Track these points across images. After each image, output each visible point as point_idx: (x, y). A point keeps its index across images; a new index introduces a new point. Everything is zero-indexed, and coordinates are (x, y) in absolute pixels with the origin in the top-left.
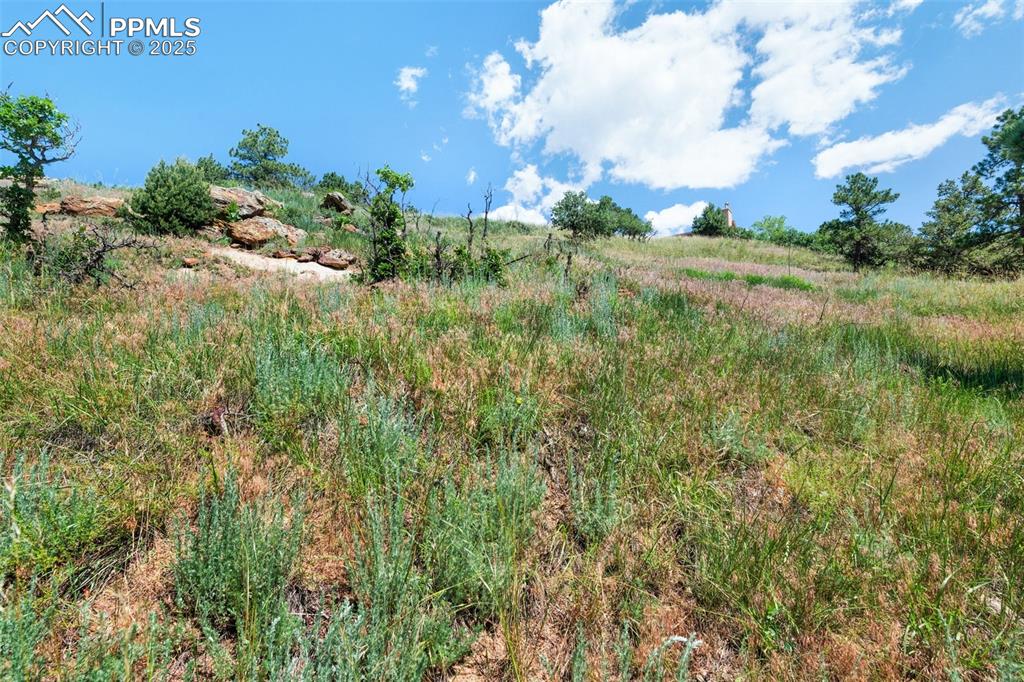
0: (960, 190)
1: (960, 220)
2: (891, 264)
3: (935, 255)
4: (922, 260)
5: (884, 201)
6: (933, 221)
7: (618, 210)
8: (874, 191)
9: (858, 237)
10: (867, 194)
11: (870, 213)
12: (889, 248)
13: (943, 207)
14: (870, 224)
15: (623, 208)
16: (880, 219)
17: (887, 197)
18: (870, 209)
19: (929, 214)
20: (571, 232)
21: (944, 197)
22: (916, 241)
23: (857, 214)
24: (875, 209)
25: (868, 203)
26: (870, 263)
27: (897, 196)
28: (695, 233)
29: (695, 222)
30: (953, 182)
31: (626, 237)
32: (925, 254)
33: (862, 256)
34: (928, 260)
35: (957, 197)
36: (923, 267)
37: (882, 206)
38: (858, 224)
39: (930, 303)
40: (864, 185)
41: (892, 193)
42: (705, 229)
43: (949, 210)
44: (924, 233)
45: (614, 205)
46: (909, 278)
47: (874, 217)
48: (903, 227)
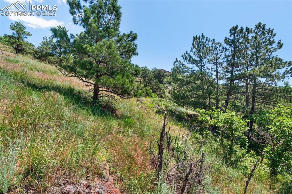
0: (48, 40)
1: (48, 48)
2: (29, 55)
3: (41, 56)
4: (37, 56)
5: (27, 35)
6: (41, 46)
8: (25, 30)
9: (18, 43)
10: (22, 30)
11: (22, 37)
12: (28, 50)
13: (44, 43)
14: (22, 40)
16: (26, 40)
17: (28, 34)
18: (23, 36)
19: (40, 44)
21: (44, 41)
22: (36, 50)
23: (18, 36)
24: (25, 36)
25: (22, 34)
26: (22, 53)
27: (31, 35)
30: (47, 38)
32: (38, 55)
33: (19, 50)
34: (39, 57)
35: (47, 42)
36: (38, 58)
37: (27, 36)
38: (18, 39)
39: (35, 68)
40: (21, 27)
41: (30, 34)
43: (45, 45)
44: (38, 49)
46: (31, 60)
47: (24, 39)
48: (33, 45)
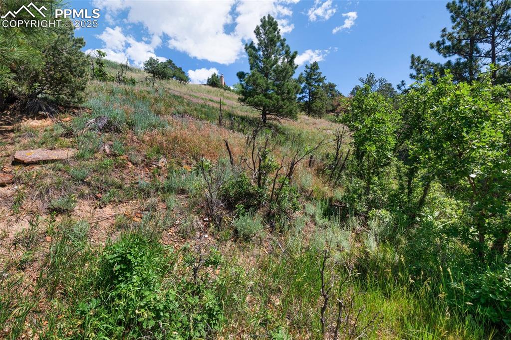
7: (175, 67)
15: (178, 67)
20: (152, 75)
28: (208, 84)
29: (208, 80)
31: (178, 81)
42: (212, 83)
45: (174, 64)
